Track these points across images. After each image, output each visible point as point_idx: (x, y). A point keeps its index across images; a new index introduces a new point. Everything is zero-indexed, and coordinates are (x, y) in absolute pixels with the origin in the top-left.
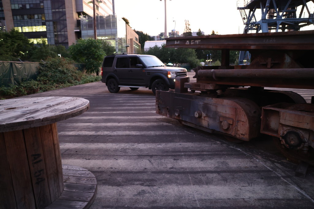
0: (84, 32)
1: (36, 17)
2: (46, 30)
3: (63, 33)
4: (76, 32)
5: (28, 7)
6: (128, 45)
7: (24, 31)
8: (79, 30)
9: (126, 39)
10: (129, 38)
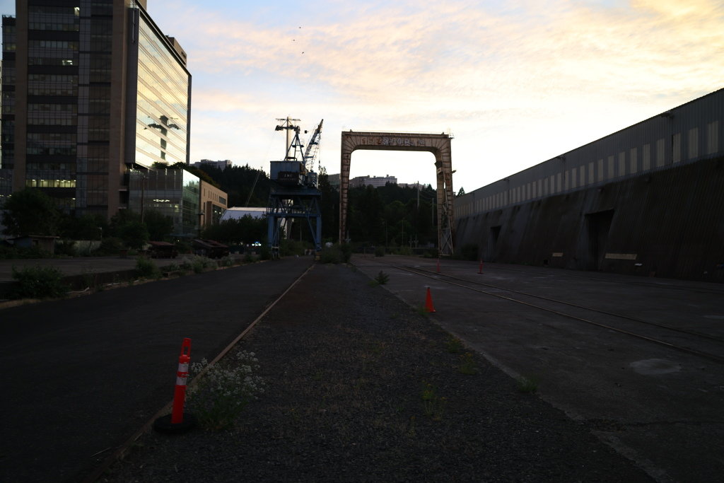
0: (133, 193)
1: (63, 167)
2: (74, 186)
3: (101, 192)
4: (121, 192)
5: (51, 152)
6: (202, 212)
7: (41, 185)
8: (126, 190)
9: (198, 204)
10: (204, 200)
